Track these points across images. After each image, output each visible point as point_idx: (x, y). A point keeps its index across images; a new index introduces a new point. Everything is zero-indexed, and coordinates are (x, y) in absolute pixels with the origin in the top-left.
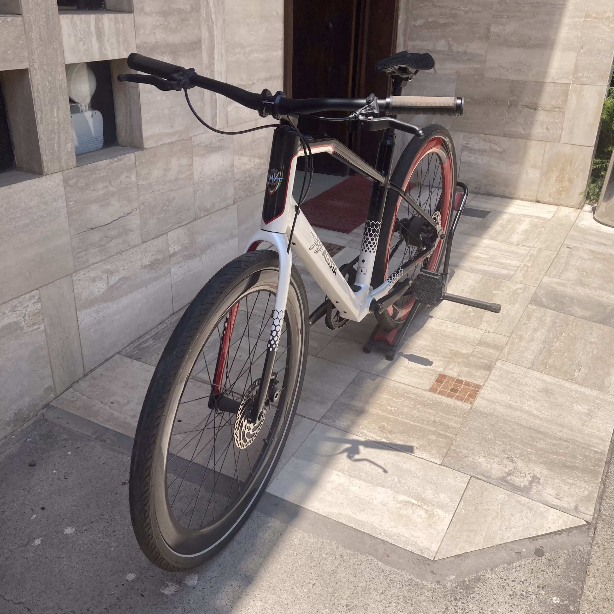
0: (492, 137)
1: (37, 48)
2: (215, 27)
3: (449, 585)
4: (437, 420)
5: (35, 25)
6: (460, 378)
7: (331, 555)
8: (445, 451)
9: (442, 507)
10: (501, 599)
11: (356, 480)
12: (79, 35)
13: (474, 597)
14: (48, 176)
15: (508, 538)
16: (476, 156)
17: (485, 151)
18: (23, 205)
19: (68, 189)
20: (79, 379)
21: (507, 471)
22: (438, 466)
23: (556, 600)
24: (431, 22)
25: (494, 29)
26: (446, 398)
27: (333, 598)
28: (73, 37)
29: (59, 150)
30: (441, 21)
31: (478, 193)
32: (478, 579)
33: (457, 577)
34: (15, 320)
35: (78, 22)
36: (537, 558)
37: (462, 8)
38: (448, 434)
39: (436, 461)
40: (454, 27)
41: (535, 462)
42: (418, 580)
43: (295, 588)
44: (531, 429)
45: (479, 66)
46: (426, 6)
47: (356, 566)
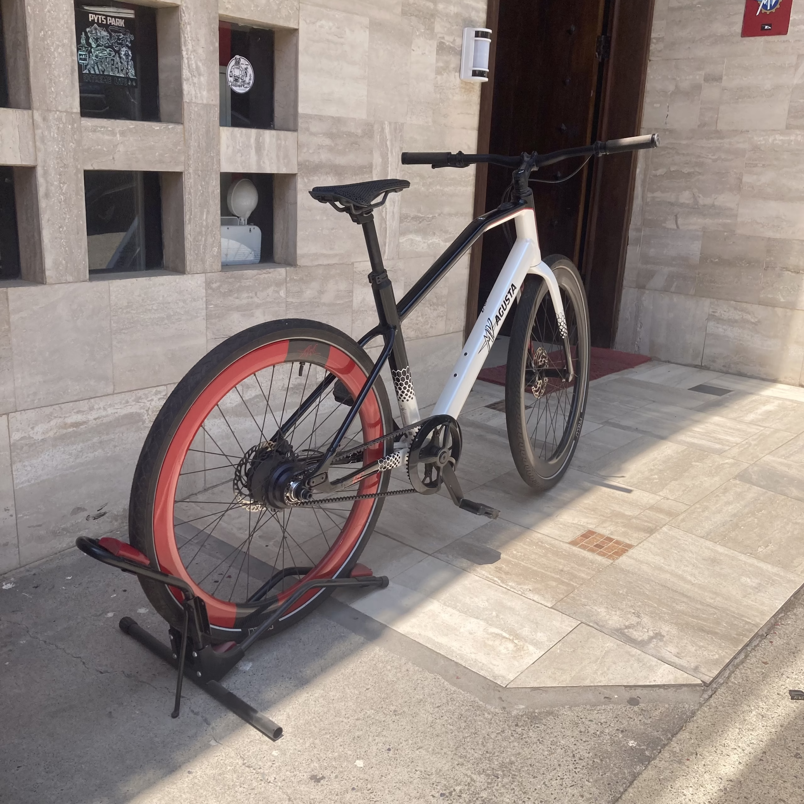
0: (744, 305)
1: (193, 154)
2: (390, 154)
3: (514, 713)
4: (565, 569)
5: (194, 133)
6: (612, 537)
7: (396, 668)
8: (562, 596)
9: (536, 644)
10: (569, 733)
11: (449, 609)
12: (238, 147)
13: (538, 727)
14: (190, 275)
15: (600, 682)
16: (725, 327)
17: (736, 321)
18: (161, 298)
19: (210, 291)
20: (199, 492)
21: (627, 624)
22: (547, 608)
23: (632, 743)
24: (673, 171)
25: (747, 179)
26: (585, 552)
27: (383, 703)
28: (231, 149)
29: (204, 253)
30: (686, 170)
31: (727, 373)
32: (550, 713)
33: (527, 707)
34: (139, 411)
35: (239, 135)
36: (629, 706)
37: (710, 156)
38: (572, 583)
39: (546, 604)
40: (700, 176)
41: (667, 621)
42: (481, 703)
43: (347, 688)
44: (676, 591)
45: (729, 221)
46: (669, 153)
47: (419, 681)
